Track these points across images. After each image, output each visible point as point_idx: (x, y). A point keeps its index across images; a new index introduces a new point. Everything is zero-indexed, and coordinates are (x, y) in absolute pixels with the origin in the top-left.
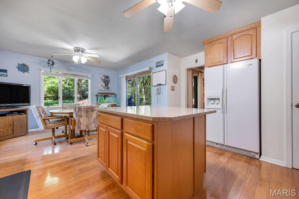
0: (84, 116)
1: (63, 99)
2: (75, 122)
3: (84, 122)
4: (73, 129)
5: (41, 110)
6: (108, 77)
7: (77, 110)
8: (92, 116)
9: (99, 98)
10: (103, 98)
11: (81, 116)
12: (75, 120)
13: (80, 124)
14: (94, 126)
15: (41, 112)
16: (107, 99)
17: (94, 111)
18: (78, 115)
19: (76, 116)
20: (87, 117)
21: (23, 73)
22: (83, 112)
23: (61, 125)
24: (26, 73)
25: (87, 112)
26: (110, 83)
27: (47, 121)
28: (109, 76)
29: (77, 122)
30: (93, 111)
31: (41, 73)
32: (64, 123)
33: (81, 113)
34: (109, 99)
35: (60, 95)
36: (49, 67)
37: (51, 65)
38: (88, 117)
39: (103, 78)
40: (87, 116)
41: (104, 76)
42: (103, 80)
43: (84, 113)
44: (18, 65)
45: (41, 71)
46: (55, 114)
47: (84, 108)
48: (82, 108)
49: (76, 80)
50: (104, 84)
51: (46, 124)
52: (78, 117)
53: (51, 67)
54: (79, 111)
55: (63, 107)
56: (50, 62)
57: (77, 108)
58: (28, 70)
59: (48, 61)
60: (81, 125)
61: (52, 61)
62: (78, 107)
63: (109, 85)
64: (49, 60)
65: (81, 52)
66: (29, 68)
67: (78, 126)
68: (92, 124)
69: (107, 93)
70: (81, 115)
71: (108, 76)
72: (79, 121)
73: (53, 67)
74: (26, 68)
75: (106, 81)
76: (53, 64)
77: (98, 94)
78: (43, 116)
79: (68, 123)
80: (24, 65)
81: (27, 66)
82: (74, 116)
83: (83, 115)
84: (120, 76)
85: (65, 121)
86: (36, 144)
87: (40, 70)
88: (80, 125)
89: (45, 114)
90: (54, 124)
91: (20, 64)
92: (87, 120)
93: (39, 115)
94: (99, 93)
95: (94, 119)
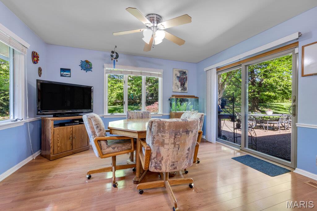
0: (168, 144)
1: (129, 105)
2: (150, 156)
3: (168, 156)
4: (145, 168)
5: (94, 123)
6: (184, 73)
7: (154, 129)
8: (184, 144)
9: (174, 103)
10: (179, 103)
11: (163, 144)
12: (150, 150)
13: (160, 158)
14: (187, 164)
15: (95, 127)
16: (185, 104)
17: (190, 132)
18: (158, 141)
19: (153, 143)
20: (175, 146)
21: (86, 72)
22: (167, 135)
23: (125, 150)
24: (89, 72)
25: (176, 134)
26: (187, 82)
27: (103, 143)
28: (187, 72)
29: (154, 155)
30: (187, 132)
31: (105, 72)
32: (130, 147)
33: (162, 136)
34: (187, 105)
35: (126, 100)
36: (113, 61)
37: (115, 59)
38: (177, 146)
39: (179, 75)
40: (174, 143)
41: (180, 72)
42: (178, 77)
43: (170, 137)
44: (81, 62)
45: (105, 69)
46: (115, 131)
47: (169, 126)
48: (167, 124)
49: (144, 78)
50: (179, 84)
51: (101, 149)
52: (157, 144)
53: (114, 61)
54: (159, 131)
55: (128, 115)
56: (113, 55)
57: (156, 124)
58: (91, 68)
59: (112, 54)
60: (163, 162)
61: (116, 53)
62: (158, 122)
63: (186, 84)
64: (113, 52)
65: (156, 22)
66: (92, 65)
67: (156, 163)
68: (184, 160)
69: (184, 96)
70: (164, 140)
71: (185, 71)
72: (158, 154)
73: (117, 61)
74: (89, 66)
75: (183, 79)
76: (117, 57)
77: (172, 98)
78: (98, 134)
79: (135, 148)
80: (87, 62)
81: (89, 64)
82: (149, 140)
83: (166, 141)
84: (205, 69)
85: (131, 142)
86: (89, 178)
87: (104, 67)
88: (160, 161)
89: (100, 130)
90: (114, 148)
91: (83, 61)
92: (175, 153)
93: (92, 132)
94: (173, 96)
95: (189, 150)
